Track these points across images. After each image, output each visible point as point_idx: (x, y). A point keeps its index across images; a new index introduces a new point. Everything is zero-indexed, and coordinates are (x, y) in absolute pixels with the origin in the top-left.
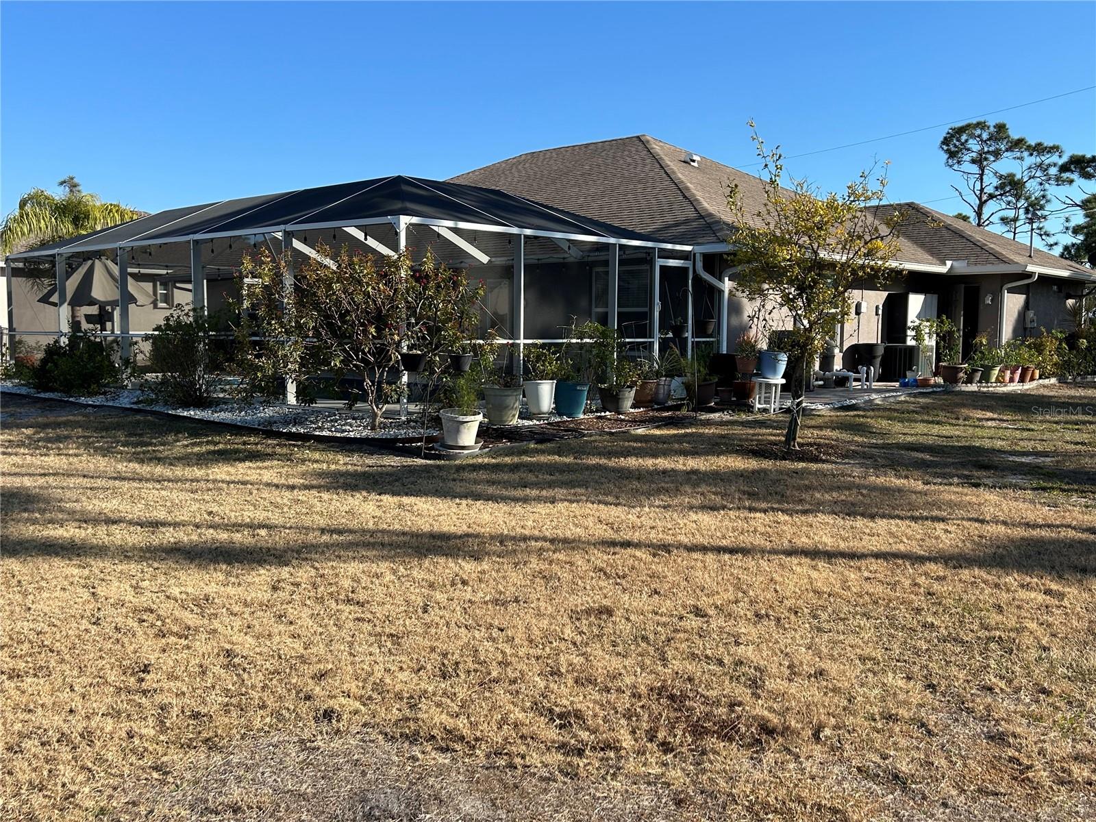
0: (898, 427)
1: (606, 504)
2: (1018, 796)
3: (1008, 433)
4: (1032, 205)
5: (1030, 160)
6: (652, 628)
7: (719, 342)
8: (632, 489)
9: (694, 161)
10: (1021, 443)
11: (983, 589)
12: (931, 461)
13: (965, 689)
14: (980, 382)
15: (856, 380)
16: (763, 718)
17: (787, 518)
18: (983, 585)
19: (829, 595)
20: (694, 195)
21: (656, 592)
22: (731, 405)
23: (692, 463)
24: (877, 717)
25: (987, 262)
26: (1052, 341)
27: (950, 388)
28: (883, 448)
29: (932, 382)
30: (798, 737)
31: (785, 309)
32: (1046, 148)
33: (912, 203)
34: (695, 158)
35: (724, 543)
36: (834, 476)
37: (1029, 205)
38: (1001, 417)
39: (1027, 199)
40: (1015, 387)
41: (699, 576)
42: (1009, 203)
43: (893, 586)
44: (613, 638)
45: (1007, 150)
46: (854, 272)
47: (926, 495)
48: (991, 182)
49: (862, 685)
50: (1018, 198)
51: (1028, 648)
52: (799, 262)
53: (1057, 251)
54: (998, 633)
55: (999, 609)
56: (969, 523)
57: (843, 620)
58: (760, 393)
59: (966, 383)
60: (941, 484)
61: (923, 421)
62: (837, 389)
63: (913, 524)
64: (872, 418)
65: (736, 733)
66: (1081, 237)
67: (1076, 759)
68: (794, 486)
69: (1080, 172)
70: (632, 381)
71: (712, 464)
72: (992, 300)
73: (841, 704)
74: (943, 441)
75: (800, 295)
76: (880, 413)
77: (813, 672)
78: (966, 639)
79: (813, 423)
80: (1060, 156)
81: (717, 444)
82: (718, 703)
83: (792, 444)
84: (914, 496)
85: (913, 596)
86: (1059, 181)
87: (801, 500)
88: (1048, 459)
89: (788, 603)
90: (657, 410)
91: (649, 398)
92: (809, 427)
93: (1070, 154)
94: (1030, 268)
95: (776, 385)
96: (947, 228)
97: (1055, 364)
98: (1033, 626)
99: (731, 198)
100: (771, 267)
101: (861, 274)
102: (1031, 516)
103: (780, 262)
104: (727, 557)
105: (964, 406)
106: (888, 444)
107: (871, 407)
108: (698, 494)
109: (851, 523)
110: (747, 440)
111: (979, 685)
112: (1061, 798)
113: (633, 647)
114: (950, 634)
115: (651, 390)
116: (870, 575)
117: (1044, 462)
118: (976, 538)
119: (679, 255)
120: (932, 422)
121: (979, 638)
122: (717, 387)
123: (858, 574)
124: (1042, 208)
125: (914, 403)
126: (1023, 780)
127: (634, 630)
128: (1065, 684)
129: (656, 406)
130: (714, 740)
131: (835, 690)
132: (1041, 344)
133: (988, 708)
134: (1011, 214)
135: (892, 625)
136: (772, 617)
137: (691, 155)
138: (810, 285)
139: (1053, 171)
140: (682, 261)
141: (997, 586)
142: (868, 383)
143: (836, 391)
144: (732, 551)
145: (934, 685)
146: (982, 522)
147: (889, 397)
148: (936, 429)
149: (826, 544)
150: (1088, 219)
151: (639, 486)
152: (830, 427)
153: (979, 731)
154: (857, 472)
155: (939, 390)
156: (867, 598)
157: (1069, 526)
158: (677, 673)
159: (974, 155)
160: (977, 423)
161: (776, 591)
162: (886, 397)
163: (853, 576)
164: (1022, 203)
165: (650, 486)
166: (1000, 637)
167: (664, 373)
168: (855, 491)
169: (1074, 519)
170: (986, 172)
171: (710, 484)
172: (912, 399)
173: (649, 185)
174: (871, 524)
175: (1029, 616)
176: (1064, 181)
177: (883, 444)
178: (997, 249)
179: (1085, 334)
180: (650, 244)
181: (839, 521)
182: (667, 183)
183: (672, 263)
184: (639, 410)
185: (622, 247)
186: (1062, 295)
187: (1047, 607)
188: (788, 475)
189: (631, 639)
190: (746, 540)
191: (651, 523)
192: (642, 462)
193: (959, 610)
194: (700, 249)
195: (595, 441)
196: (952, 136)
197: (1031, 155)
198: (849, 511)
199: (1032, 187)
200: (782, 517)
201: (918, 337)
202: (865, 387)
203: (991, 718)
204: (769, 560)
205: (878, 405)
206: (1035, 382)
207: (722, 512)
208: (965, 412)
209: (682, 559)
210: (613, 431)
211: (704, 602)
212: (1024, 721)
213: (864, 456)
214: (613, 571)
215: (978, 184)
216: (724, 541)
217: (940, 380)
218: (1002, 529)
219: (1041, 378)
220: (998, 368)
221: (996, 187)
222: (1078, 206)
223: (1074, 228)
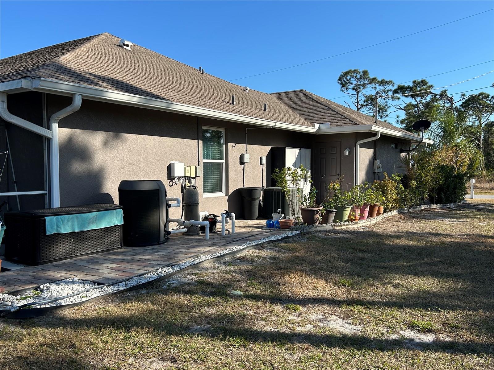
5: (379, 88)
7: (49, 195)
9: (128, 46)
14: (334, 221)
25: (344, 124)
26: (392, 183)
29: (292, 223)
32: (386, 82)
33: (302, 90)
39: (379, 106)
40: (364, 224)
42: (370, 108)
45: (369, 84)
48: (362, 99)
59: (322, 223)
66: (404, 125)
69: (402, 94)
72: (349, 153)
80: (393, 86)
86: (393, 98)
93: (398, 85)
94: (375, 128)
97: (395, 200)
124: (386, 110)
132: (385, 186)
139: (390, 93)
150: (407, 116)
159: (354, 86)
170: (359, 94)
176: (395, 98)
179: (414, 177)
186: (398, 150)
196: (343, 77)
197: (380, 85)
206: (381, 216)
215: (356, 99)
219: (385, 212)
220: (350, 209)
221: (364, 101)
222: (403, 109)
223: (401, 121)
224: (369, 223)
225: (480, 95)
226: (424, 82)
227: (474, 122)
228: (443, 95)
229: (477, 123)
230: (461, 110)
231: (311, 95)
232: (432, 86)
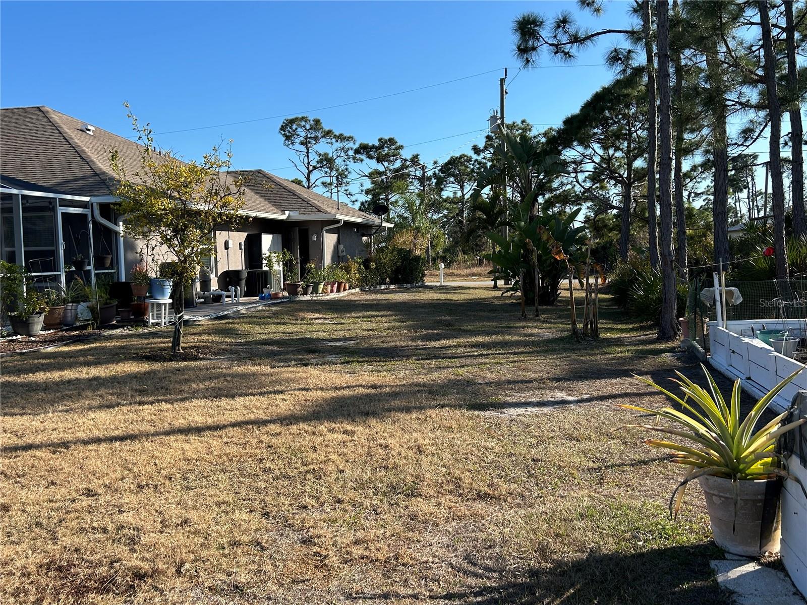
0: (257, 329)
1: (12, 415)
2: (318, 578)
3: (328, 327)
4: (340, 174)
5: (338, 145)
6: (46, 514)
7: (118, 273)
8: (38, 400)
9: (89, 130)
10: (336, 333)
11: (305, 437)
12: (278, 351)
13: (288, 511)
14: (312, 293)
15: (227, 297)
16: (136, 567)
17: (169, 406)
18: (305, 434)
19: (197, 460)
20: (89, 157)
21: (53, 483)
22: (130, 322)
23: (94, 372)
24: (226, 546)
25: (312, 212)
26: (355, 265)
27: (293, 298)
28: (245, 345)
29: (281, 295)
30: (164, 575)
31: (165, 247)
32: (346, 137)
33: (261, 170)
34: (90, 127)
35: (117, 433)
36: (207, 369)
37: (339, 174)
38: (325, 316)
39: (337, 170)
40: (334, 296)
41: (94, 463)
42: (326, 173)
43: (244, 446)
44: (8, 530)
45: (322, 137)
46: (214, 219)
47: (272, 375)
48: (314, 159)
49: (217, 524)
50: (331, 169)
51: (331, 473)
52: (172, 211)
53: (357, 205)
54: (312, 467)
55: (315, 449)
56: (299, 392)
57: (206, 477)
58: (152, 311)
59: (303, 294)
60: (283, 367)
61: (273, 323)
62: (214, 304)
63: (261, 398)
64: (238, 324)
65: (114, 585)
66: (370, 197)
67: (355, 543)
68: (176, 381)
69: (366, 154)
70: (40, 308)
71: (111, 371)
72: (316, 238)
73: (199, 542)
74: (286, 336)
75: (175, 236)
76: (245, 320)
77: (179, 522)
78: (292, 474)
79: (195, 331)
80: (354, 144)
81: (117, 354)
82: (100, 564)
83: (177, 348)
84: (263, 378)
85: (258, 451)
86: (355, 159)
87: (181, 391)
88: (352, 342)
89: (164, 472)
90: (66, 330)
91: (58, 321)
92: (192, 334)
93: (360, 143)
94: (338, 217)
95: (165, 304)
96: (285, 188)
97: (358, 279)
98: (333, 457)
99: (113, 161)
100: (151, 215)
101: (219, 220)
102: (338, 382)
103: (156, 211)
104: (117, 444)
105: (301, 310)
106: (249, 342)
107: (238, 316)
108: (97, 396)
109: (217, 403)
110: (142, 349)
111: (298, 506)
112: (345, 572)
113: (26, 534)
114: (281, 473)
115: (59, 314)
116: (229, 440)
117: (349, 344)
118: (303, 402)
119: (79, 204)
120: (280, 324)
121: (300, 472)
122: (117, 309)
123: (220, 441)
124: (346, 177)
125: (268, 311)
126: (322, 567)
127: (29, 519)
128: (352, 494)
129: (65, 328)
130: (93, 595)
131: (196, 532)
132: (349, 267)
133: (303, 521)
134: (328, 180)
135: (242, 475)
136: (150, 486)
137: (86, 125)
138: (182, 228)
139: (351, 153)
140: (82, 209)
141: (314, 433)
142: (236, 299)
143: (214, 306)
144: (122, 439)
145: (268, 513)
146: (307, 390)
147: (251, 308)
148: (282, 328)
149: (197, 422)
150: (373, 185)
151: (45, 396)
152: (207, 333)
153: (296, 539)
154: (225, 364)
155: (285, 300)
156: (225, 458)
157: (361, 386)
158: (65, 547)
159: (302, 139)
160: (309, 322)
161: (156, 464)
162: (248, 308)
163: (215, 443)
164: (334, 173)
165: (55, 395)
166: (314, 469)
167: (70, 300)
168: (222, 379)
169: (365, 380)
170: (310, 151)
171: (109, 387)
172: (267, 308)
173: (49, 147)
174: (232, 402)
175: (333, 450)
176: (357, 160)
177: (246, 342)
178: (318, 203)
179: (374, 259)
180: (51, 195)
181: (209, 403)
182: (66, 146)
183: (72, 210)
184: (50, 332)
185: (24, 197)
186: (360, 234)
187: (344, 443)
188: (172, 372)
189: (26, 528)
190: (135, 428)
191: (54, 425)
192: (50, 376)
193: (289, 455)
194: (96, 200)
195: (6, 362)
196: (287, 125)
197: (337, 141)
198: (217, 394)
199: (339, 162)
200: (164, 406)
201: (270, 265)
202: (235, 301)
203: (304, 528)
204: (152, 441)
205: (243, 314)
206: (347, 291)
207: (116, 409)
208: (302, 314)
209: (78, 452)
210: (24, 351)
211: (94, 484)
212: (326, 525)
213: (232, 352)
214: (14, 472)
215: (306, 158)
216: (116, 432)
217: (286, 294)
218: (319, 394)
219: (349, 289)
220: (323, 284)
221: (317, 162)
222: (367, 176)
223: (366, 191)
224: (338, 296)
225: (461, 157)
226: (392, 141)
227: (455, 193)
228: (415, 160)
229: (459, 194)
230: (440, 176)
231: (273, 178)
232: (402, 146)
